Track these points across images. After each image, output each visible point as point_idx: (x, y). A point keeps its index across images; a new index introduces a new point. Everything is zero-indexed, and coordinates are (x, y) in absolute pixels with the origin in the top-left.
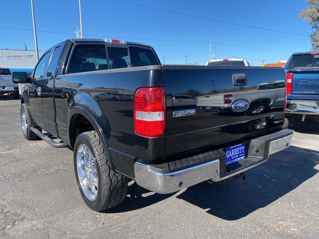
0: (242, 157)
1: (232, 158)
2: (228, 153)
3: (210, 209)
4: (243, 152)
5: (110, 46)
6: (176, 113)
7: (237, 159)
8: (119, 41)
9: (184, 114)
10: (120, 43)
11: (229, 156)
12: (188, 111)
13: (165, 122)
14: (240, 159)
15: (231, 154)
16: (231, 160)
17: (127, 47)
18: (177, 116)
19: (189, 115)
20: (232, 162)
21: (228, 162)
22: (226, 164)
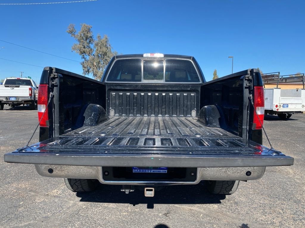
7: (152, 170)
17: (164, 59)
20: (144, 171)
21: (136, 170)
22: (133, 172)
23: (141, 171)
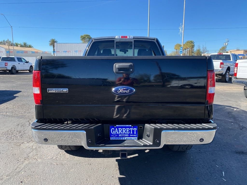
0: (133, 138)
1: (120, 135)
2: (113, 130)
3: (125, 177)
4: (135, 133)
5: (118, 41)
6: (50, 89)
7: (126, 138)
8: (126, 37)
9: (56, 91)
10: (128, 38)
11: (116, 133)
12: (61, 89)
13: (41, 95)
14: (131, 139)
15: (117, 131)
16: (118, 136)
17: (133, 41)
18: (50, 92)
19: (62, 92)
20: (119, 138)
21: (113, 138)
22: (111, 139)
23: (117, 138)
